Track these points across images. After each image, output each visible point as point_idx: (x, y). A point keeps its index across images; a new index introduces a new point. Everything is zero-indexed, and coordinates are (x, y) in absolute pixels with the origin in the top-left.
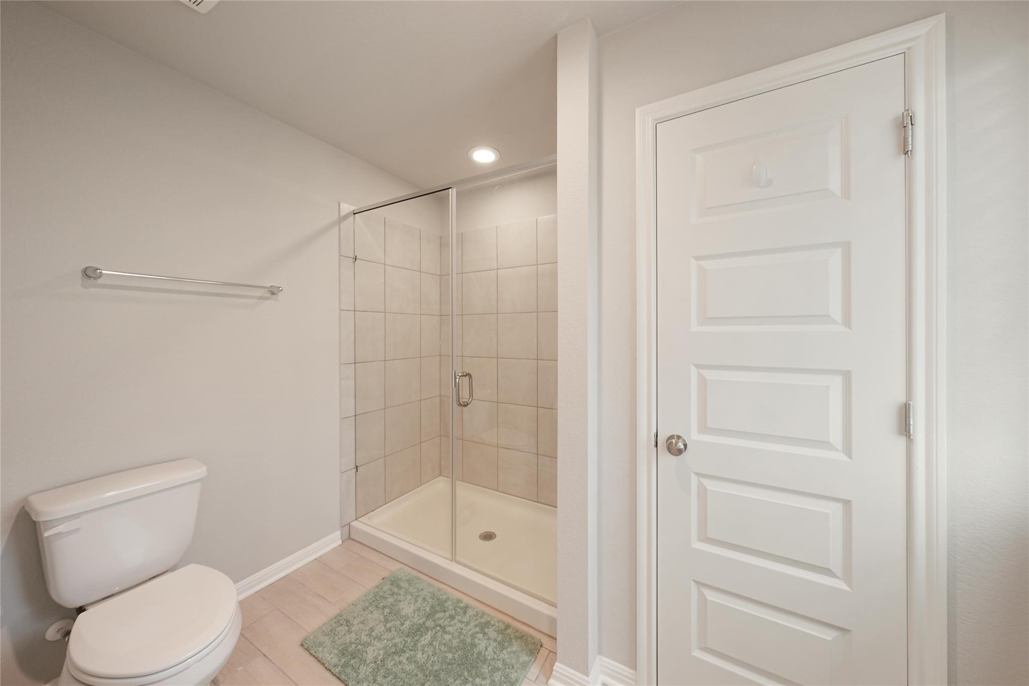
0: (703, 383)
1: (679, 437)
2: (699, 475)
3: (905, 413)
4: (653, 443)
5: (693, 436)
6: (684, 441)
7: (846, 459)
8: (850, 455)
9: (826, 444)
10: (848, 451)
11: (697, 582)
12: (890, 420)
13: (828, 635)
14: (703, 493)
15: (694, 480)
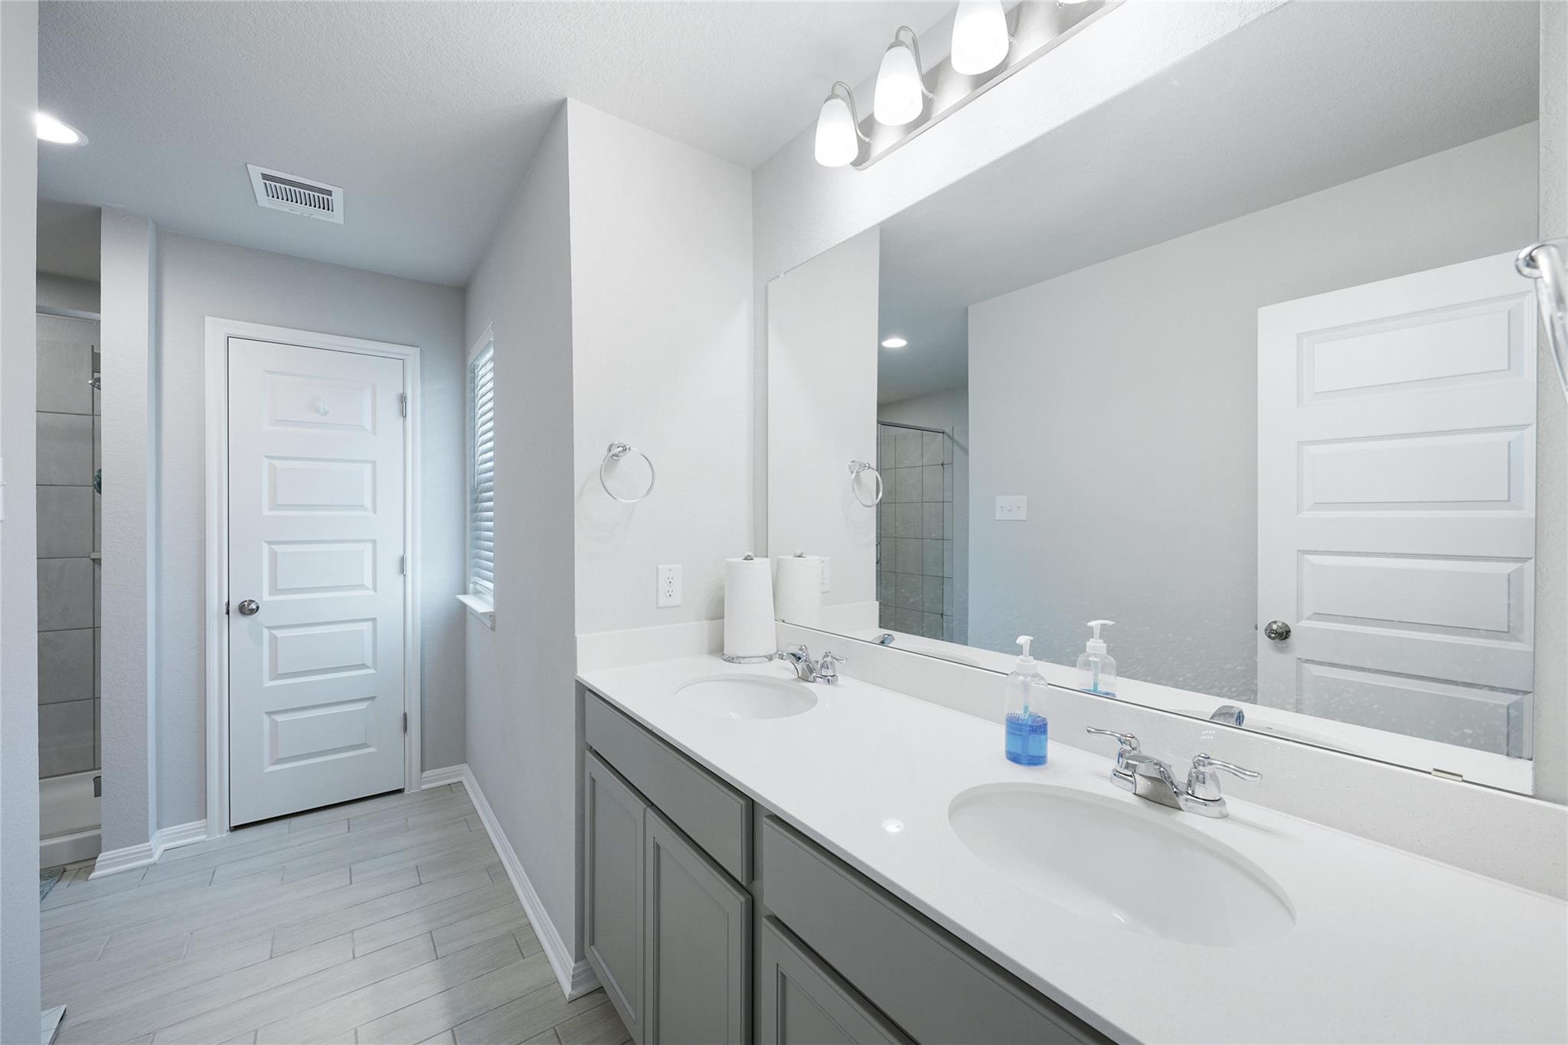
0: (274, 556)
1: (253, 601)
2: (269, 628)
3: (403, 560)
4: (225, 611)
5: (265, 598)
6: (257, 603)
7: (374, 593)
8: (375, 591)
9: (362, 587)
10: (375, 589)
11: (268, 713)
12: (396, 566)
13: (363, 706)
14: (274, 640)
15: (266, 633)
